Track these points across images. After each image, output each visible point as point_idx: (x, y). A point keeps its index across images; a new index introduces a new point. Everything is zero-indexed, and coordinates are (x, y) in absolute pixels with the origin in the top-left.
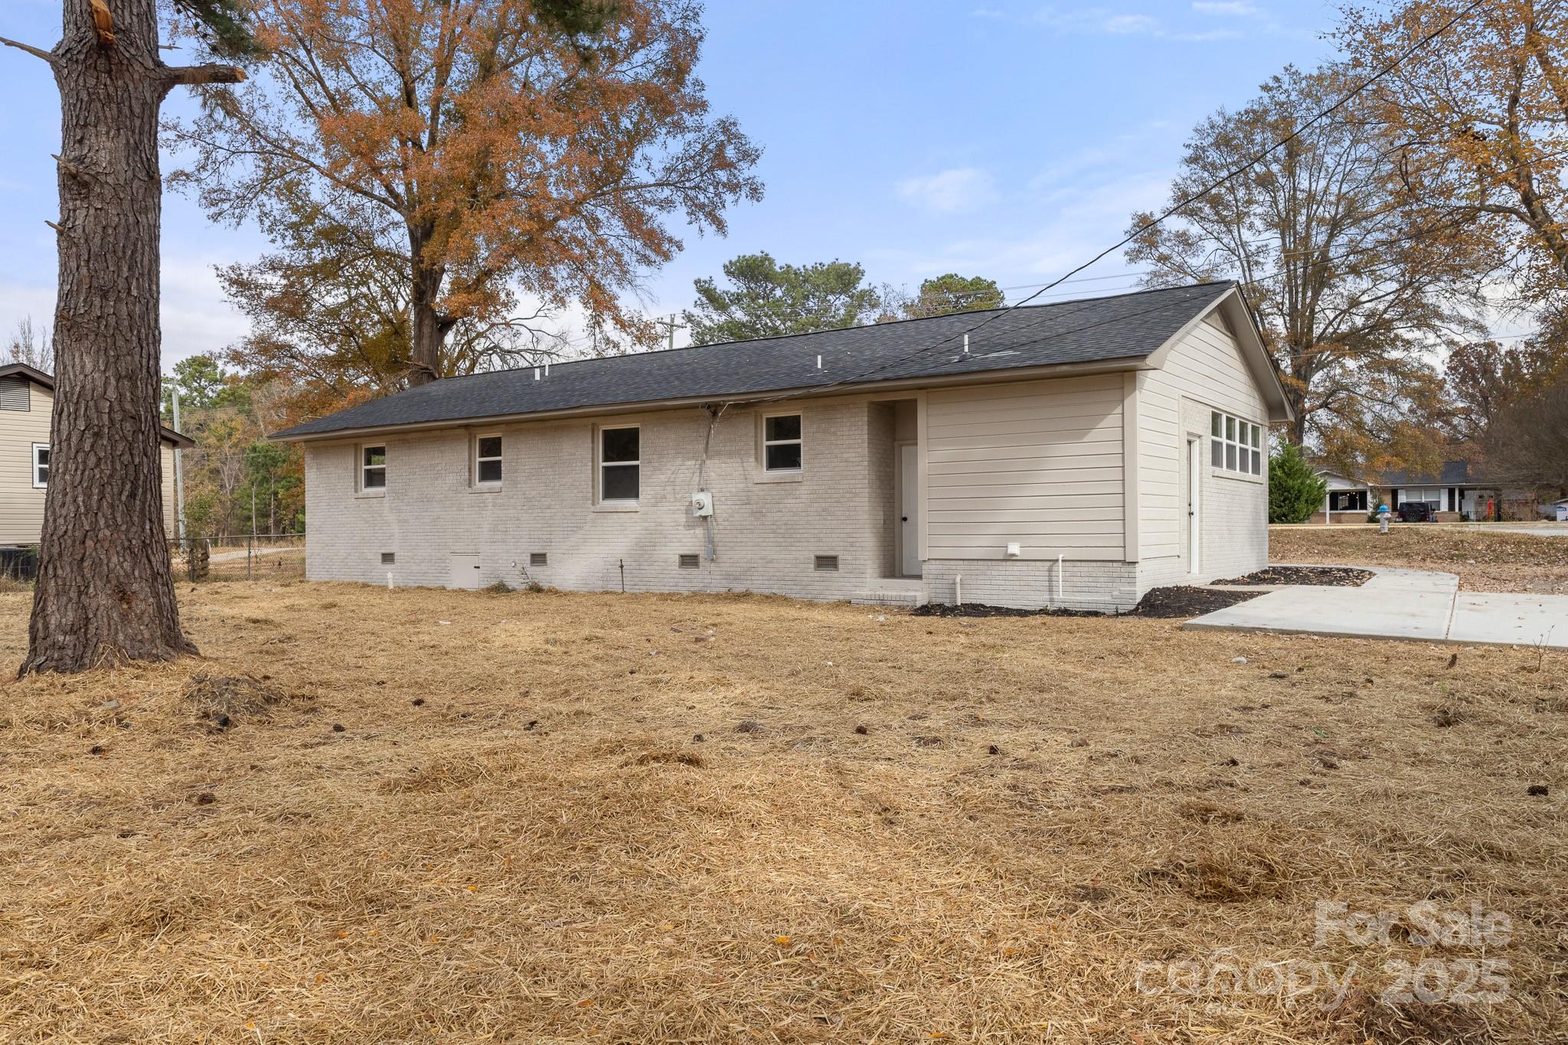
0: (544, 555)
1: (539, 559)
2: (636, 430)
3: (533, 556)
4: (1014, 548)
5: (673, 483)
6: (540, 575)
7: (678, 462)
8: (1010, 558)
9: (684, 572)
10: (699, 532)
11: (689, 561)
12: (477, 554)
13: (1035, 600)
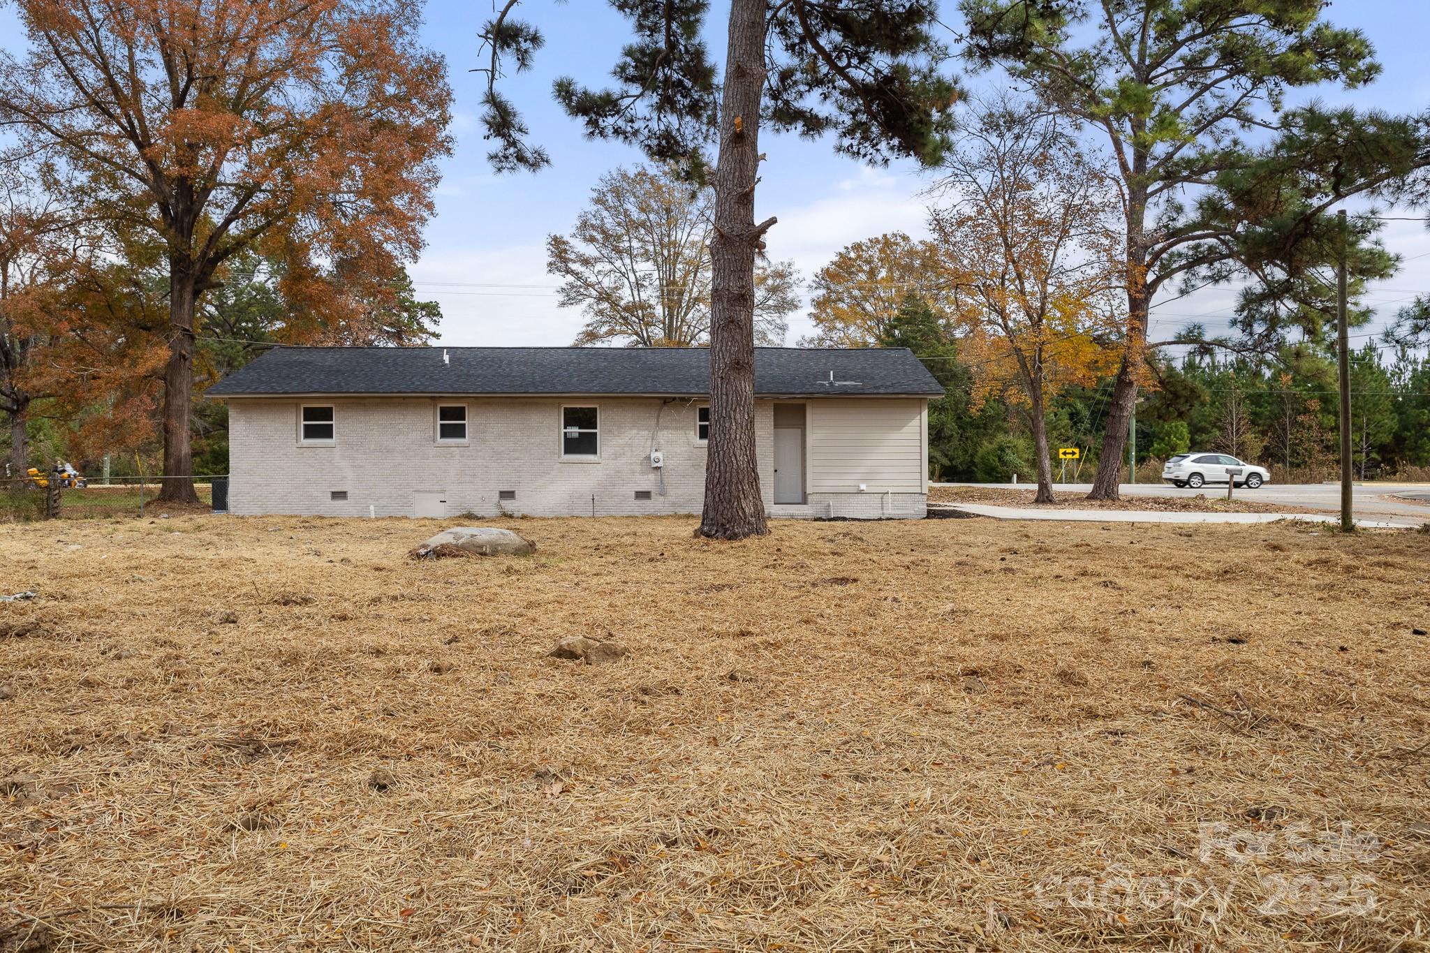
0: (513, 493)
1: (508, 495)
2: (595, 410)
3: (501, 493)
4: (863, 487)
5: (630, 446)
6: (509, 505)
7: (635, 431)
8: (861, 492)
9: (639, 502)
10: (652, 477)
11: (643, 495)
12: (443, 491)
13: (876, 514)
